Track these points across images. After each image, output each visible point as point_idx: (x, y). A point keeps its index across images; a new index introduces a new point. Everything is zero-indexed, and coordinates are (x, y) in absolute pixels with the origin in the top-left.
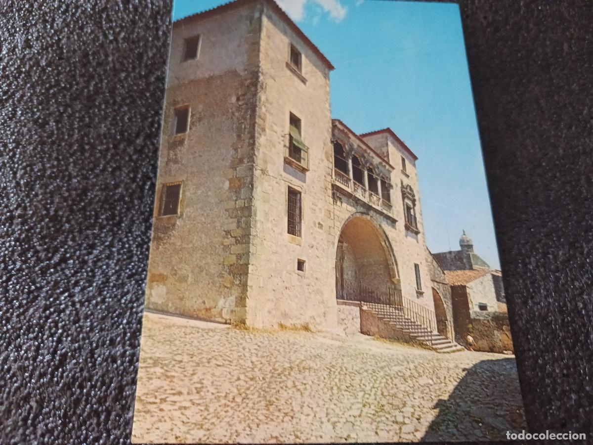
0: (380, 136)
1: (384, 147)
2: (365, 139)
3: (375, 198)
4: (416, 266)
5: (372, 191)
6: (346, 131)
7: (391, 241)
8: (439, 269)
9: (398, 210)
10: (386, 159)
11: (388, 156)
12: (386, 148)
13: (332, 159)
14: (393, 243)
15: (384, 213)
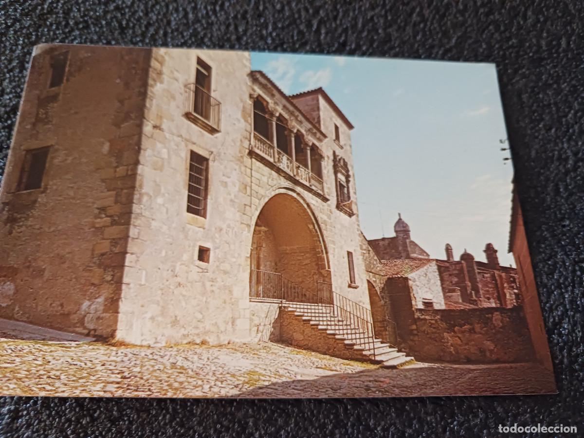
0: (309, 98)
1: (314, 111)
2: (295, 101)
3: (302, 170)
4: (350, 254)
5: (300, 163)
6: (269, 86)
7: (320, 223)
8: (376, 258)
9: (329, 187)
10: (317, 125)
11: (319, 122)
12: (317, 113)
13: (251, 120)
14: (323, 226)
15: (313, 190)
